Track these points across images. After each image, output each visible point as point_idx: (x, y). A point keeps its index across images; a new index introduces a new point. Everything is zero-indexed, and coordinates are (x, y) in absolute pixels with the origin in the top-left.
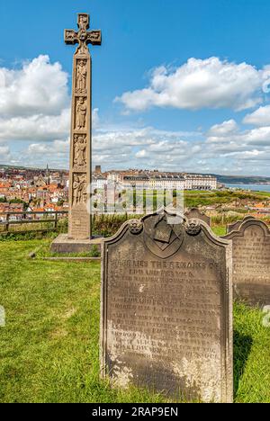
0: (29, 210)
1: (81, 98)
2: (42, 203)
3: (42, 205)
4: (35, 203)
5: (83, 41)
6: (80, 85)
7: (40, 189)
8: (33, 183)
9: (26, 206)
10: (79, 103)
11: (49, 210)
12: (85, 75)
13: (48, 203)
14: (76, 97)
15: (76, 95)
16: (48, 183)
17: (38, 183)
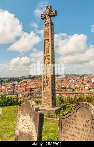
0: (75, 92)
1: (47, 40)
2: (81, 89)
3: (81, 90)
4: (78, 89)
5: (48, 16)
6: (47, 34)
7: (80, 83)
8: (77, 81)
9: (74, 90)
10: (46, 42)
11: (84, 92)
12: (49, 29)
13: (83, 89)
14: (45, 40)
15: (45, 39)
16: (83, 80)
17: (79, 81)
